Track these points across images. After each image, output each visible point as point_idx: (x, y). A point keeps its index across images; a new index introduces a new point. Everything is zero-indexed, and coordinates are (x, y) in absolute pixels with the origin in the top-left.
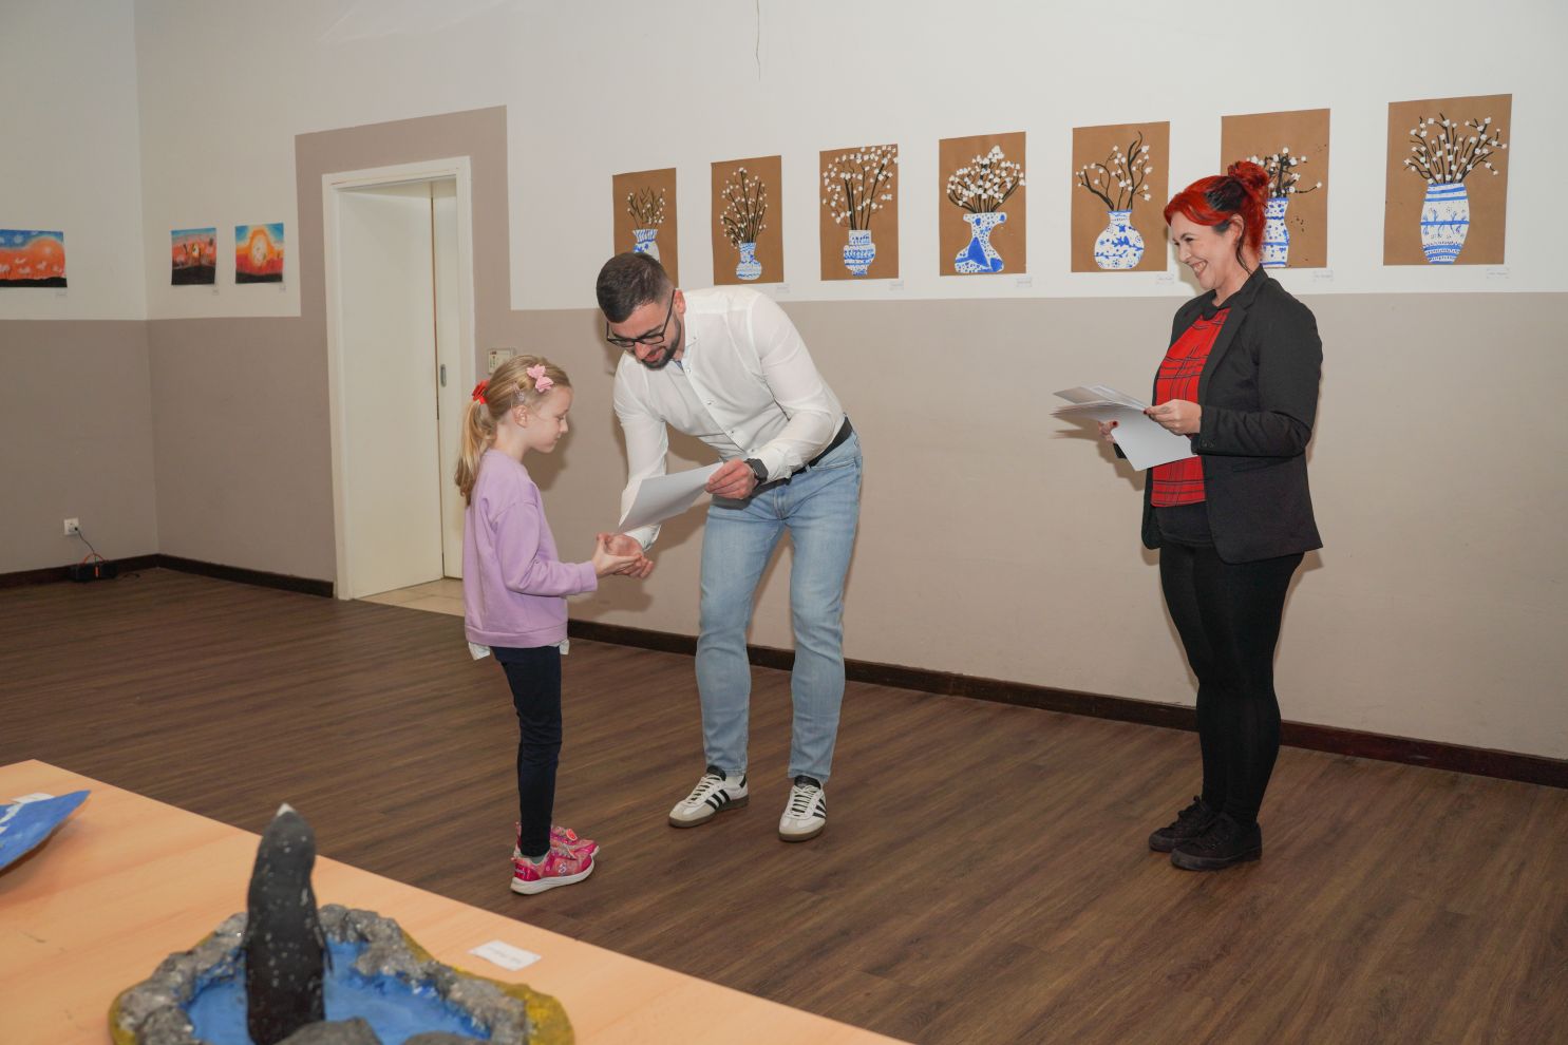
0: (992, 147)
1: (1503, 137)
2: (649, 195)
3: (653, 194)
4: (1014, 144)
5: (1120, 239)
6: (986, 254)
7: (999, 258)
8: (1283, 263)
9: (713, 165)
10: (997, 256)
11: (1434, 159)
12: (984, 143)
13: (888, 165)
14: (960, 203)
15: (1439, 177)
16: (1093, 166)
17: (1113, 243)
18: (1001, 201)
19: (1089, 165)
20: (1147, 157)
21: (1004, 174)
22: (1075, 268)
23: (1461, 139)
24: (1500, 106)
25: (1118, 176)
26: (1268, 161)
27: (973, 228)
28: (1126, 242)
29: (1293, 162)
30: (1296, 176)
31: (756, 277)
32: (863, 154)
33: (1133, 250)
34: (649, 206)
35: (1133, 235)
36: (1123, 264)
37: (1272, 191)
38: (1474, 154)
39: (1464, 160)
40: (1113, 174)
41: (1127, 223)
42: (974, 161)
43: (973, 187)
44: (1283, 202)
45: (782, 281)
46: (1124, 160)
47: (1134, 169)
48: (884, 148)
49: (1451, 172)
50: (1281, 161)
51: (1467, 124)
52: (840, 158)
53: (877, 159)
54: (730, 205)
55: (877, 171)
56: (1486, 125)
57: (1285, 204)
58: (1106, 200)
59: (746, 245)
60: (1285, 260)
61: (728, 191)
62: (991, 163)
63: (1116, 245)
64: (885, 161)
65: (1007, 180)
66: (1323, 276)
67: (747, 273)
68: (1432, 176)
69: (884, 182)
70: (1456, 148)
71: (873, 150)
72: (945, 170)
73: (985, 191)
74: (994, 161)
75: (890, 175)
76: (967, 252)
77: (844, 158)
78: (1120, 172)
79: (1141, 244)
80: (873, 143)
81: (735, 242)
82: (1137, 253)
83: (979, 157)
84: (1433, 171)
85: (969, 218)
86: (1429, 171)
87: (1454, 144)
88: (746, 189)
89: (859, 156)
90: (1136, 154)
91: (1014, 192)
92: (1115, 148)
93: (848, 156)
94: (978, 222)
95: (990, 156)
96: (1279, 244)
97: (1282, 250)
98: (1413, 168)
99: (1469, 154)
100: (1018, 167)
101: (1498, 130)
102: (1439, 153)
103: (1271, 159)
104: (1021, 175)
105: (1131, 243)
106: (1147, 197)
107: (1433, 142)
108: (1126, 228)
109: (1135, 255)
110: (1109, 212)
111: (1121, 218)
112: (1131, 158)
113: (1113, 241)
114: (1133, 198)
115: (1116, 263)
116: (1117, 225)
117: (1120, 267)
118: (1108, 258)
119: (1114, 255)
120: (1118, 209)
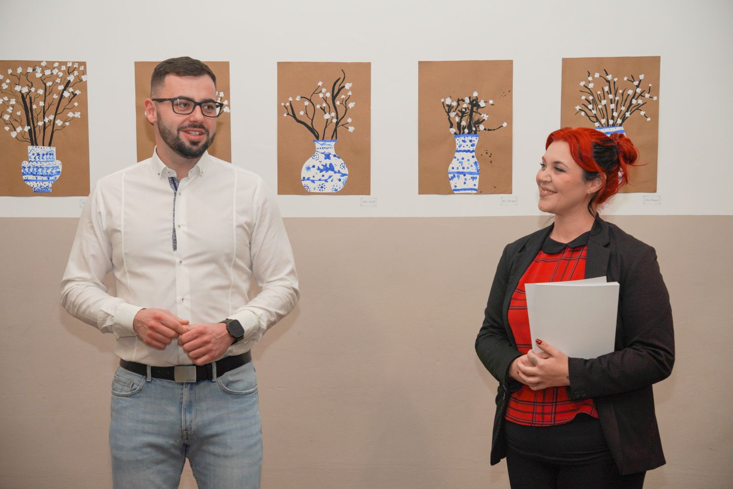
1: (654, 90)
5: (325, 166)
8: (475, 190)
11: (600, 107)
13: (76, 83)
15: (603, 121)
16: (298, 98)
17: (319, 169)
19: (294, 98)
20: (350, 93)
22: (283, 189)
23: (621, 91)
24: (652, 64)
25: (323, 109)
26: (460, 102)
28: (331, 168)
29: (482, 104)
30: (485, 117)
32: (44, 68)
33: (338, 176)
35: (337, 163)
36: (329, 187)
37: (464, 128)
38: (631, 104)
39: (623, 108)
40: (318, 106)
41: (332, 151)
44: (474, 138)
46: (328, 95)
47: (338, 103)
48: (69, 65)
49: (613, 118)
50: (471, 103)
51: (626, 79)
52: (14, 70)
53: (61, 74)
55: (61, 87)
56: (640, 80)
57: (476, 140)
58: (312, 130)
60: (476, 187)
63: (321, 171)
64: (71, 78)
66: (509, 201)
68: (598, 120)
69: (71, 100)
70: (617, 98)
71: (56, 65)
75: (78, 93)
77: (19, 70)
78: (324, 105)
79: (346, 171)
80: (56, 58)
82: (342, 178)
84: (599, 116)
86: (595, 116)
87: (616, 95)
89: (39, 69)
90: (339, 90)
92: (320, 83)
93: (25, 68)
96: (471, 173)
97: (473, 178)
98: (583, 114)
99: (628, 103)
100: (222, 94)
101: (650, 85)
102: (604, 102)
103: (463, 101)
104: (225, 103)
105: (336, 170)
106: (351, 129)
107: (599, 92)
108: (331, 156)
109: (340, 180)
110: (314, 141)
111: (326, 146)
112: (335, 92)
113: (318, 167)
114: (338, 129)
115: (322, 187)
116: (322, 153)
117: (326, 191)
118: (314, 183)
119: (320, 180)
120: (323, 139)
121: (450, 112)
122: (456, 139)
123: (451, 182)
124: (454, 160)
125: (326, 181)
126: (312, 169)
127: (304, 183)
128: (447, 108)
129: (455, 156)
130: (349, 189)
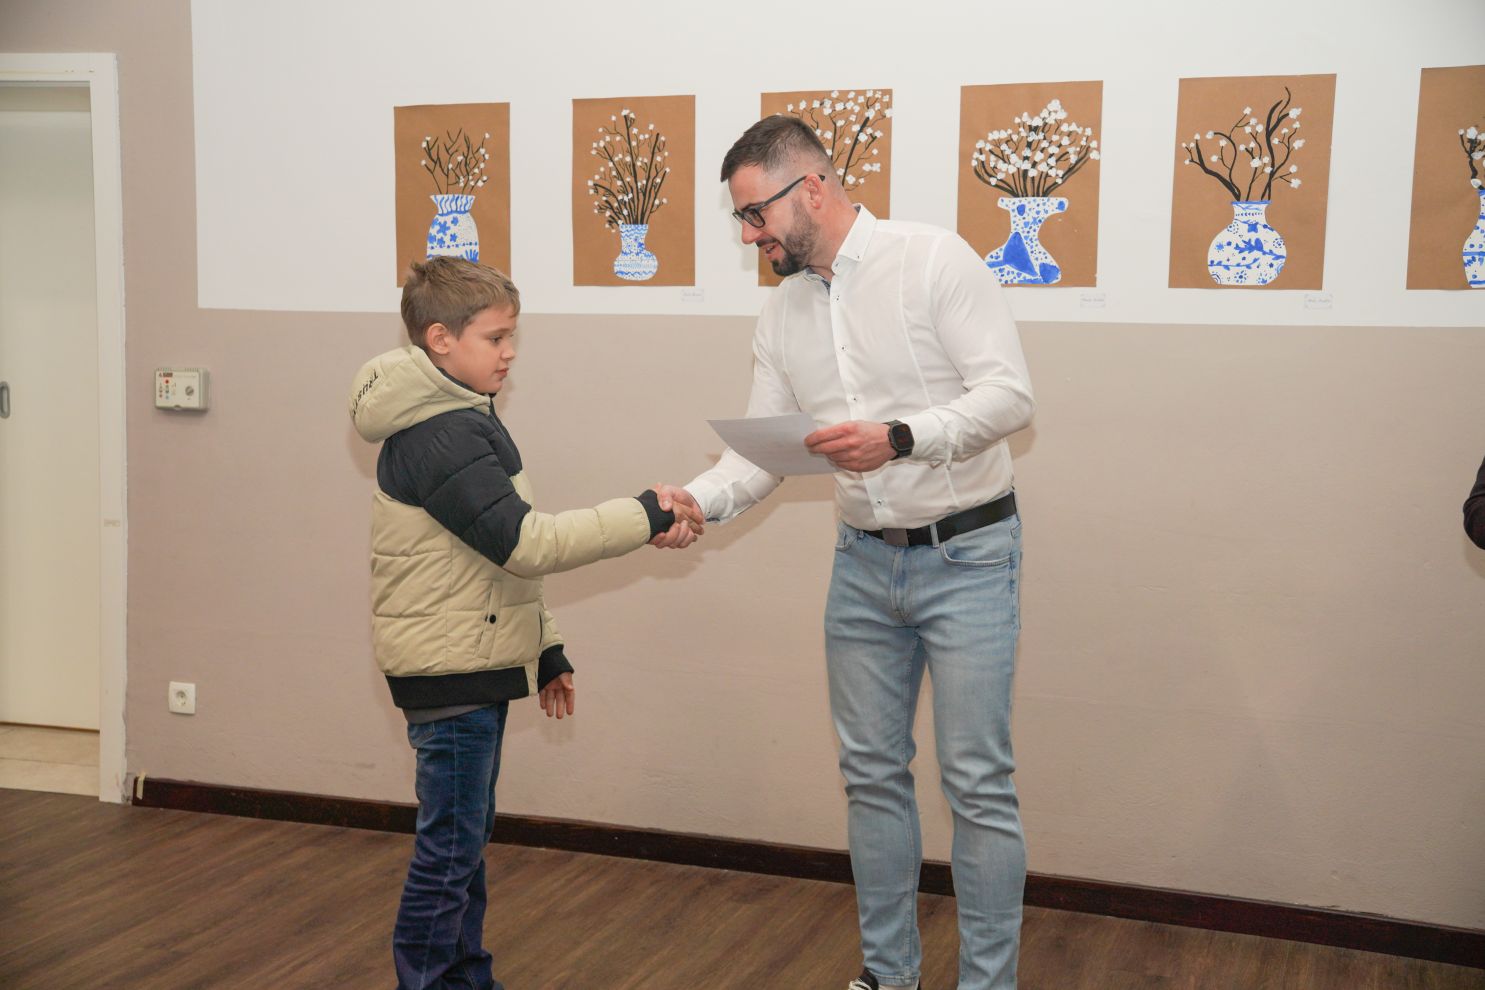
0: (1050, 102)
2: (461, 140)
3: (467, 140)
4: (1085, 99)
5: (1248, 243)
6: (1032, 258)
7: (1054, 263)
9: (577, 103)
10: (1050, 261)
12: (1036, 95)
13: (876, 120)
14: (993, 181)
16: (1210, 135)
17: (1237, 247)
18: (1059, 181)
19: (1203, 135)
20: (1297, 125)
21: (1065, 141)
22: (1177, 280)
25: (1250, 152)
27: (1012, 219)
28: (1259, 246)
31: (649, 276)
32: (834, 101)
33: (1269, 259)
34: (460, 158)
35: (1269, 238)
36: (1252, 277)
40: (1242, 148)
41: (1261, 219)
42: (1017, 120)
43: (1014, 158)
45: (692, 283)
46: (1260, 128)
47: (1275, 141)
48: (870, 94)
52: (796, 105)
53: (857, 109)
54: (606, 166)
55: (856, 128)
58: (1230, 185)
59: (629, 227)
61: (602, 144)
62: (1045, 124)
63: (1241, 251)
64: (871, 114)
65: (1071, 150)
67: (632, 271)
69: (868, 146)
71: (852, 95)
72: (970, 131)
73: (1034, 165)
74: (1051, 121)
75: (878, 134)
76: (1001, 254)
77: (803, 105)
78: (1253, 145)
79: (1282, 251)
80: (851, 84)
81: (612, 221)
82: (1275, 263)
83: (1025, 114)
85: (1007, 203)
88: (634, 143)
89: (828, 103)
90: (1279, 121)
91: (1080, 168)
92: (1247, 111)
93: (810, 101)
94: (1021, 210)
95: (1044, 114)
100: (1089, 132)
104: (1094, 144)
105: (1266, 249)
106: (1295, 183)
108: (1258, 226)
109: (1271, 265)
110: (1232, 203)
111: (1252, 212)
112: (1271, 126)
113: (1237, 245)
114: (1272, 183)
115: (1241, 277)
116: (1245, 222)
117: (1248, 283)
118: (1228, 269)
119: (1238, 265)
120: (1247, 200)
121: (1473, 151)
122: (1482, 197)
123: (1467, 269)
124: (1476, 233)
125: (1248, 267)
126: (1226, 248)
127: (1211, 270)
128: (1468, 146)
129: (1478, 225)
130: (1287, 280)
